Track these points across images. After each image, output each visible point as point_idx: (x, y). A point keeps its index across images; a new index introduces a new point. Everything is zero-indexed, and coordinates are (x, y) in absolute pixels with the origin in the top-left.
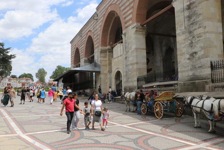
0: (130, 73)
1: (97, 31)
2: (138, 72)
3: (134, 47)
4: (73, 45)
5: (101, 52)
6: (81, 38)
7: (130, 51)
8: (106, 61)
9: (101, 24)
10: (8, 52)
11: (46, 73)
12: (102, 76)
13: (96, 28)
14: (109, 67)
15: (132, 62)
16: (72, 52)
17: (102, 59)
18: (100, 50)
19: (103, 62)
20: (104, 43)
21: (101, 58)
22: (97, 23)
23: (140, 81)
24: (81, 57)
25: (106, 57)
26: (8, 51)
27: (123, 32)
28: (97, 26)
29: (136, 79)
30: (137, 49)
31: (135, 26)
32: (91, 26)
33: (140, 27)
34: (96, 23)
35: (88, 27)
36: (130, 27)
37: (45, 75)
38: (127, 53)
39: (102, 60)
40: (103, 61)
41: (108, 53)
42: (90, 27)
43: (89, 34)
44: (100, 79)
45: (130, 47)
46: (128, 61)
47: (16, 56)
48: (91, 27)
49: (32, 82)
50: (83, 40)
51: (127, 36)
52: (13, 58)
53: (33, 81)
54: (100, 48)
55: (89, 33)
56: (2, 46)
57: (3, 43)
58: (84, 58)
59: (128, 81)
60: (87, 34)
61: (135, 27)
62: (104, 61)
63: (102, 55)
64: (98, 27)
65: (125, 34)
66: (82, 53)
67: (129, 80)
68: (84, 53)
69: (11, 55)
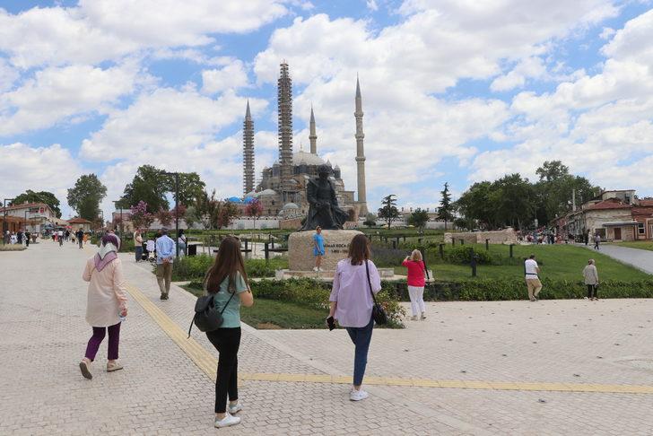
11: (104, 190)
37: (101, 197)
49: (56, 220)
53: (59, 215)
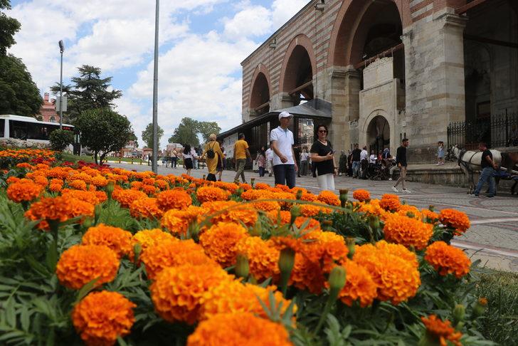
0: (425, 116)
1: (322, 34)
2: (448, 115)
3: (439, 60)
4: (248, 68)
5: (333, 77)
6: (273, 51)
7: (427, 70)
8: (343, 96)
9: (333, 18)
10: (106, 86)
12: (335, 128)
13: (319, 28)
14: (350, 109)
15: (435, 93)
16: (247, 83)
17: (336, 92)
18: (331, 74)
19: (337, 98)
20: (339, 59)
21: (334, 90)
22: (323, 18)
23: (454, 133)
24: (272, 92)
25: (343, 88)
26: (107, 84)
27: (403, 30)
28: (321, 22)
29: (444, 129)
30: (447, 65)
31: (445, 14)
32: (303, 24)
33: (455, 17)
34: (320, 17)
35: (295, 28)
36: (429, 18)
38: (417, 74)
39: (334, 93)
40: (337, 95)
41: (347, 80)
42: (300, 27)
43: (297, 42)
44: (331, 133)
45: (426, 60)
46: (421, 91)
47: (122, 93)
48: (304, 26)
50: (278, 56)
51: (417, 37)
52: (116, 97)
54: (332, 68)
55: (297, 39)
56: (97, 73)
57: (98, 69)
58: (282, 93)
59: (418, 134)
60: (291, 42)
61: (445, 18)
62: (340, 96)
63: (336, 84)
64: (323, 25)
65: (411, 35)
66: (275, 82)
67: (423, 132)
68: (283, 82)
69: (113, 92)
